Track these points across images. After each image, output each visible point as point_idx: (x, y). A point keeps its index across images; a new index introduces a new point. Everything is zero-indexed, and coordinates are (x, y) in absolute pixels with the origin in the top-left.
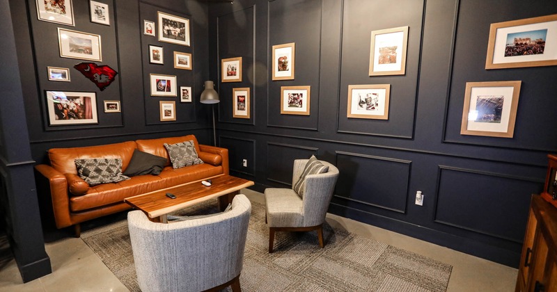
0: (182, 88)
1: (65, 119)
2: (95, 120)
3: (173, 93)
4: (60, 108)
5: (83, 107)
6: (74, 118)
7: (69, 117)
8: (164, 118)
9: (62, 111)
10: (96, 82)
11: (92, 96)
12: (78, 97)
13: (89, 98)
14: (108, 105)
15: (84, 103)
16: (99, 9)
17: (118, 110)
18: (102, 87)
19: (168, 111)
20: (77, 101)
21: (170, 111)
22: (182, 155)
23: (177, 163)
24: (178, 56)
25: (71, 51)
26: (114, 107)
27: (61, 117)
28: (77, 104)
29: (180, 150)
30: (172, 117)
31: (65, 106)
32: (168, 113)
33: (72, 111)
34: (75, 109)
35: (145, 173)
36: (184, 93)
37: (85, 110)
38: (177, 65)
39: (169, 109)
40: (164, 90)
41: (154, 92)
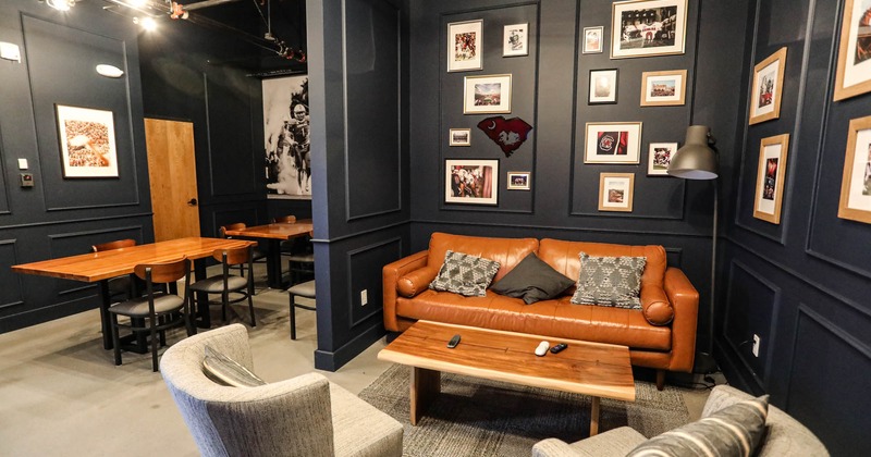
0: (653, 146)
1: (460, 196)
2: (493, 200)
3: (632, 156)
4: (457, 182)
5: (482, 180)
6: (470, 195)
7: (466, 193)
8: (606, 204)
9: (459, 185)
10: (501, 144)
11: (494, 164)
12: (477, 167)
13: (490, 168)
14: (514, 178)
15: (484, 175)
16: (516, 33)
17: (527, 187)
18: (508, 150)
19: (616, 193)
20: (476, 172)
21: (622, 193)
22: (598, 282)
23: (581, 294)
24: (650, 81)
25: (476, 105)
26: (521, 181)
27: (457, 194)
28: (475, 177)
29: (599, 269)
30: (625, 204)
31: (462, 179)
32: (616, 196)
33: (469, 185)
34: (472, 183)
35: (516, 294)
36: (657, 156)
37: (483, 185)
38: (648, 99)
39: (619, 188)
40: (611, 152)
41: (592, 156)
